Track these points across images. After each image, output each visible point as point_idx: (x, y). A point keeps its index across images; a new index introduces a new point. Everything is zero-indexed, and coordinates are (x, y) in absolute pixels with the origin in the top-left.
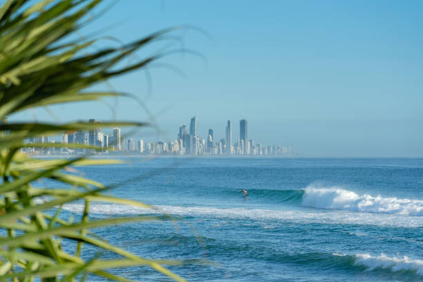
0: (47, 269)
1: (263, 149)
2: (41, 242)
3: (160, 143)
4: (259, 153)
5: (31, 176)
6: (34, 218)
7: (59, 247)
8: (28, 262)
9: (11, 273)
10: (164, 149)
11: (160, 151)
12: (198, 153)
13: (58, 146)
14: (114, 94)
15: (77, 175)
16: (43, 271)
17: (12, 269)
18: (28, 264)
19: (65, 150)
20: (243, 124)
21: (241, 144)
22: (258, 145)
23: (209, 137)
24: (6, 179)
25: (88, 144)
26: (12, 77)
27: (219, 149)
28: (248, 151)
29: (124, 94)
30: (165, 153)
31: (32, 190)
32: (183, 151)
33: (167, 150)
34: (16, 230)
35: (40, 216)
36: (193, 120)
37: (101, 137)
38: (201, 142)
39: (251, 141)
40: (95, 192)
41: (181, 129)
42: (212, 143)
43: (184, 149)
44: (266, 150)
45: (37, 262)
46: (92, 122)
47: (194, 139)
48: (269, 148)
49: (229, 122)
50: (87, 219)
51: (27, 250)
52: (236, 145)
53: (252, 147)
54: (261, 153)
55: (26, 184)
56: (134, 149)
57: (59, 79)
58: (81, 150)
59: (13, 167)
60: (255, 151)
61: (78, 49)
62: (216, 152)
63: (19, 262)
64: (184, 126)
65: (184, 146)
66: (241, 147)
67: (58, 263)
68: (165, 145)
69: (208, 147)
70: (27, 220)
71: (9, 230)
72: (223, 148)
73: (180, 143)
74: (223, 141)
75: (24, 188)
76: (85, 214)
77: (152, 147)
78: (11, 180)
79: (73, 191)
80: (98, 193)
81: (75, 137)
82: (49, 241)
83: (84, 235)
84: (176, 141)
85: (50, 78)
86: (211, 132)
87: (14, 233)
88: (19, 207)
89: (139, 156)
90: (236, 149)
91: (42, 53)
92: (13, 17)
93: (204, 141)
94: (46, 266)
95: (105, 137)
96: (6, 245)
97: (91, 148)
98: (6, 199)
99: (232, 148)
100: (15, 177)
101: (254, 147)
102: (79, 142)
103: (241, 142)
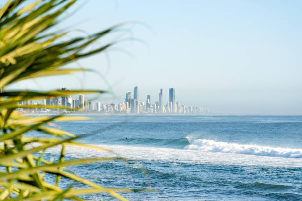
0: (35, 195)
1: (186, 109)
2: (31, 176)
3: (112, 105)
4: (183, 112)
5: (24, 129)
6: (25, 159)
7: (43, 179)
8: (20, 190)
9: (9, 198)
10: (115, 109)
11: (112, 110)
12: (140, 112)
13: (39, 107)
14: (83, 70)
15: (56, 128)
16: (31, 197)
17: (9, 195)
18: (21, 191)
19: (44, 110)
20: (171, 91)
21: (170, 105)
22: (183, 106)
23: (147, 101)
24: (5, 131)
25: (61, 106)
26: (10, 58)
27: (154, 109)
28: (176, 111)
29: (89, 70)
30: (116, 112)
31: (24, 138)
32: (129, 110)
33: (118, 109)
34: (13, 167)
35: (30, 157)
36: (136, 88)
37: (70, 100)
38: (141, 104)
39: (177, 103)
40: (69, 140)
41: (127, 94)
42: (149, 105)
43: (129, 109)
44: (188, 110)
45: (27, 190)
46: (63, 90)
47: (137, 102)
48: (190, 108)
49: (162, 90)
50: (63, 159)
51: (21, 181)
52: (167, 106)
53: (178, 108)
54: (185, 112)
55: (20, 134)
56: (94, 109)
57: (44, 60)
58: (56, 110)
59: (10, 122)
60: (180, 111)
61: (56, 38)
62: (152, 112)
63: (14, 190)
64: (129, 93)
65: (129, 107)
66: (170, 108)
67: (42, 191)
68: (116, 106)
69: (147, 107)
70: (20, 160)
71: (8, 167)
72: (157, 108)
73: (126, 105)
74: (157, 104)
75: (18, 138)
76: (62, 156)
77: (107, 108)
78: (9, 131)
79: (53, 139)
80: (72, 141)
81: (51, 101)
82: (37, 175)
83: (61, 171)
84: (124, 103)
85: (37, 59)
86: (149, 97)
87: (11, 170)
88: (15, 151)
89: (98, 114)
90: (166, 109)
91: (31, 41)
92: (11, 15)
93: (144, 104)
94: (34, 193)
95: (73, 101)
96: (5, 179)
97: (63, 109)
98: (6, 145)
99: (164, 108)
100: (12, 130)
101: (179, 108)
102: (55, 104)
103: (170, 104)
